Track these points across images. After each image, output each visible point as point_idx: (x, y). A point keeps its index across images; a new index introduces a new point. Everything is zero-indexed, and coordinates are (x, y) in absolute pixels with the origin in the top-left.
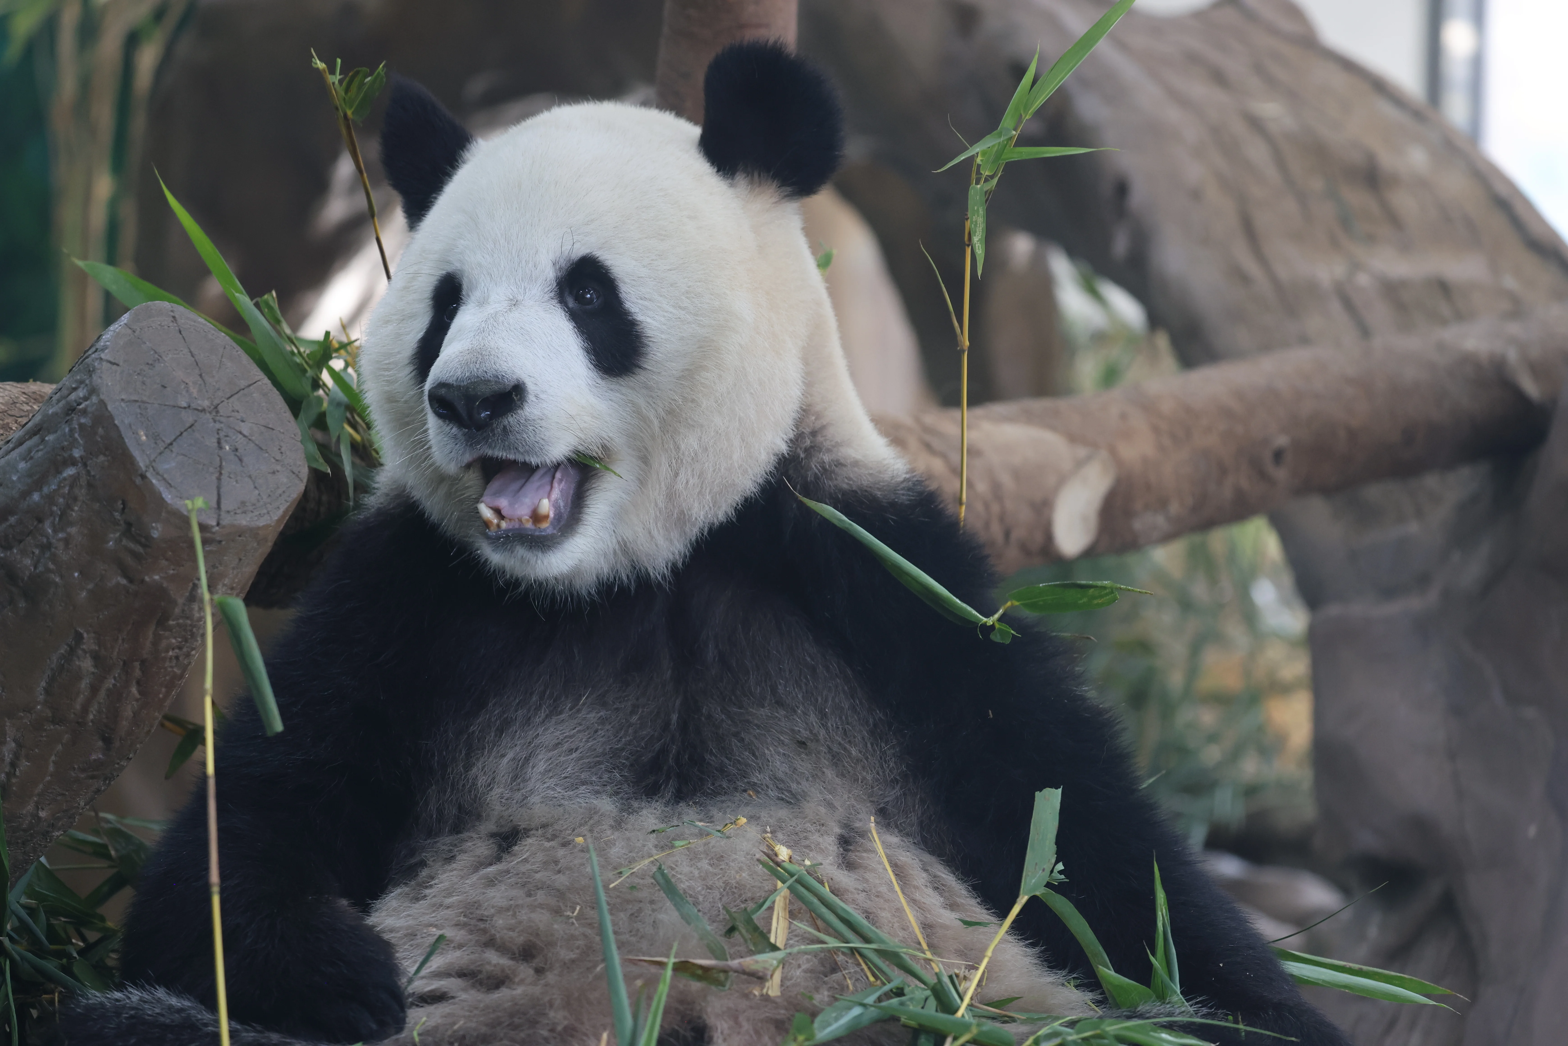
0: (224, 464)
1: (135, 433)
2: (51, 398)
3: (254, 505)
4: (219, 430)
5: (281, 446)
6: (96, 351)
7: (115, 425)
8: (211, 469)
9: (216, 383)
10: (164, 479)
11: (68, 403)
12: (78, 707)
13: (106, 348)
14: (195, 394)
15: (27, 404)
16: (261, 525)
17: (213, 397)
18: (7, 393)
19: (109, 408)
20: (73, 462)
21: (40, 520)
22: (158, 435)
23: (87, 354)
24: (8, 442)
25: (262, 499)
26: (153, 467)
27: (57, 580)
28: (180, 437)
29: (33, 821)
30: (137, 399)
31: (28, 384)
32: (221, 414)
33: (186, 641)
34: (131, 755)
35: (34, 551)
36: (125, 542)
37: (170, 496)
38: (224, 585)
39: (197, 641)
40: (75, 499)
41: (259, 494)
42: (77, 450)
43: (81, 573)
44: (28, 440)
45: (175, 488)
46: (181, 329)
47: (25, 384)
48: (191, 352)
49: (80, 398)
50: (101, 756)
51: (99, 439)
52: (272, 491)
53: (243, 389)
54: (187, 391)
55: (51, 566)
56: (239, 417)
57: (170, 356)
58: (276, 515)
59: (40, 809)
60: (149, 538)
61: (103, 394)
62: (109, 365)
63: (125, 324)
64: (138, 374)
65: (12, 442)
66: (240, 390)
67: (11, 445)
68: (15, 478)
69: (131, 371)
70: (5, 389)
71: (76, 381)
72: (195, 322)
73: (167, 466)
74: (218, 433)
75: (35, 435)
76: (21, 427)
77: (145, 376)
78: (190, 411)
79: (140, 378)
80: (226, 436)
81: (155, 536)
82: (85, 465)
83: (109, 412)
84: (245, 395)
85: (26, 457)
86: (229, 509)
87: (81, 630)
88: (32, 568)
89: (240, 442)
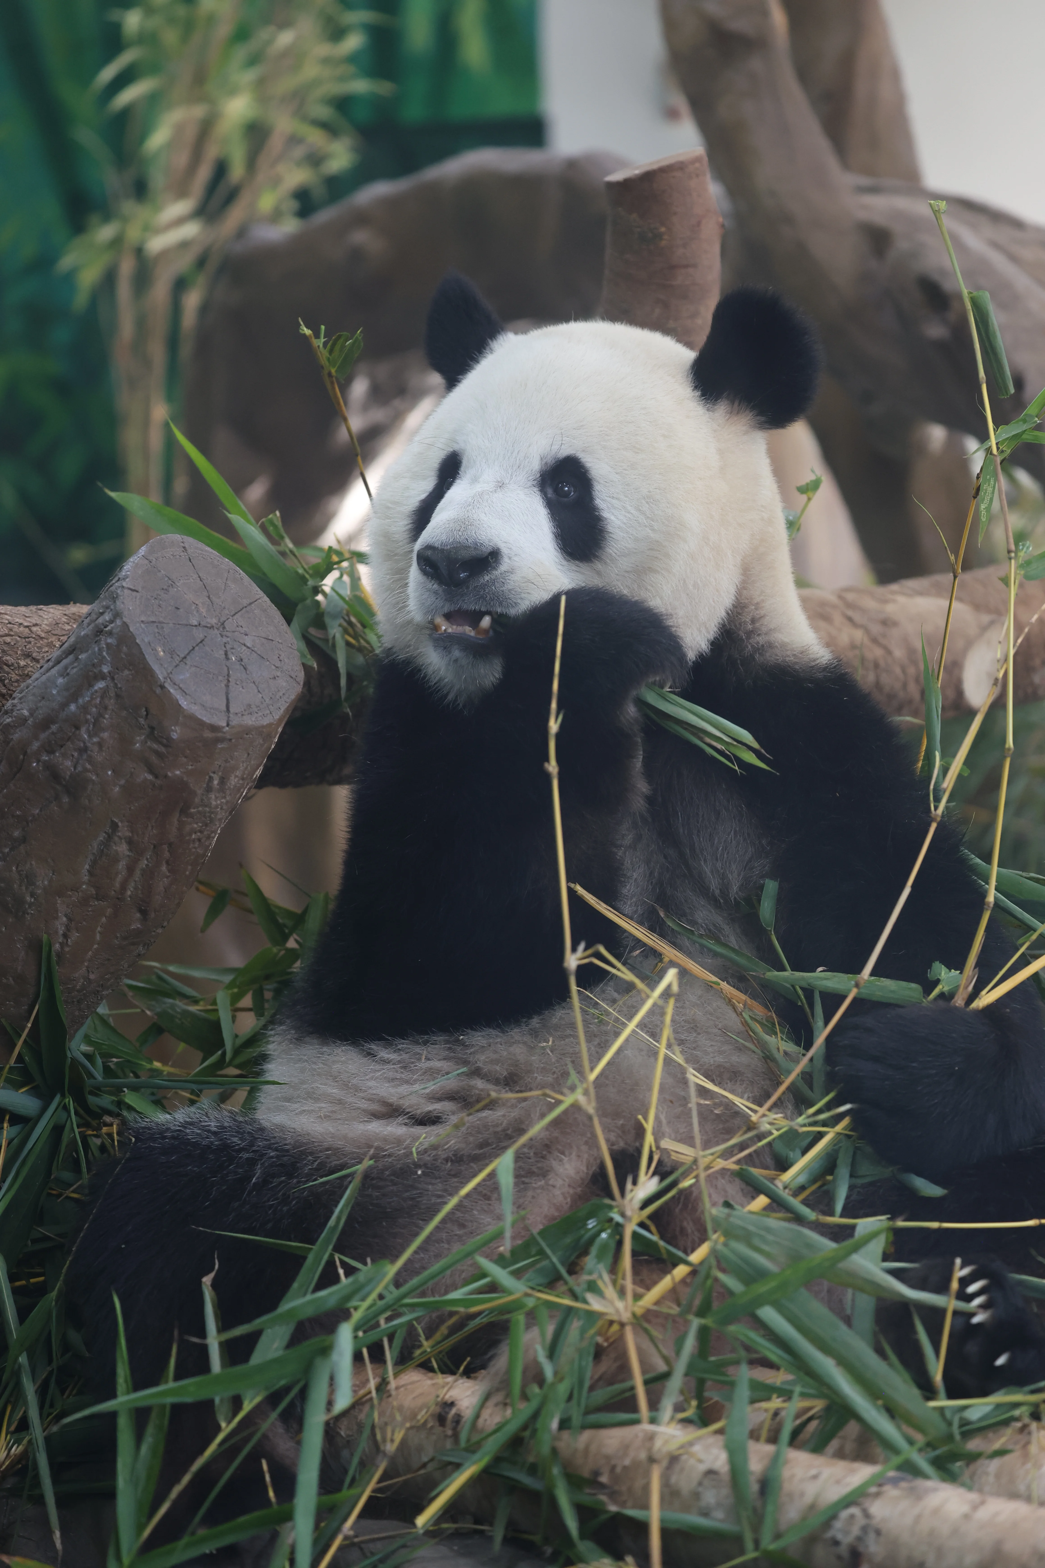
0: (231, 672)
1: (154, 650)
2: (83, 621)
3: (258, 706)
4: (226, 643)
5: (280, 655)
6: (118, 580)
7: (137, 643)
8: (220, 678)
9: (222, 603)
10: (181, 688)
11: (96, 626)
12: (117, 885)
13: (127, 577)
14: (204, 614)
15: (68, 624)
16: (265, 724)
17: (220, 615)
18: (50, 615)
19: (131, 630)
20: (103, 677)
21: (78, 728)
22: (174, 651)
23: (111, 583)
24: (48, 660)
25: (265, 701)
26: (170, 678)
27: (94, 778)
28: (192, 651)
29: (85, 983)
30: (154, 620)
31: (69, 606)
32: (228, 629)
33: (206, 825)
34: (165, 924)
35: (73, 753)
36: (149, 743)
37: (185, 703)
38: (236, 776)
40: (106, 708)
41: (262, 697)
42: (106, 666)
43: (113, 771)
44: (66, 657)
45: (190, 695)
46: (191, 557)
47: (66, 606)
48: (199, 577)
49: (107, 621)
50: (139, 926)
51: (124, 656)
52: (273, 694)
53: (246, 607)
54: (198, 611)
55: (88, 766)
56: (243, 632)
57: (182, 581)
58: (278, 715)
59: (91, 972)
60: (169, 739)
61: (126, 617)
62: (130, 591)
63: (142, 555)
64: (155, 598)
65: (52, 661)
67: (50, 664)
68: (54, 692)
69: (149, 597)
70: (49, 612)
71: (103, 607)
72: (202, 551)
73: (181, 677)
74: (225, 646)
75: (70, 654)
76: (61, 646)
77: (161, 600)
78: (200, 628)
79: (157, 601)
80: (233, 648)
81: (174, 737)
82: (113, 679)
83: (131, 632)
84: (247, 612)
85: (64, 673)
86: (237, 712)
87: (116, 820)
88: (72, 769)
89: (244, 652)
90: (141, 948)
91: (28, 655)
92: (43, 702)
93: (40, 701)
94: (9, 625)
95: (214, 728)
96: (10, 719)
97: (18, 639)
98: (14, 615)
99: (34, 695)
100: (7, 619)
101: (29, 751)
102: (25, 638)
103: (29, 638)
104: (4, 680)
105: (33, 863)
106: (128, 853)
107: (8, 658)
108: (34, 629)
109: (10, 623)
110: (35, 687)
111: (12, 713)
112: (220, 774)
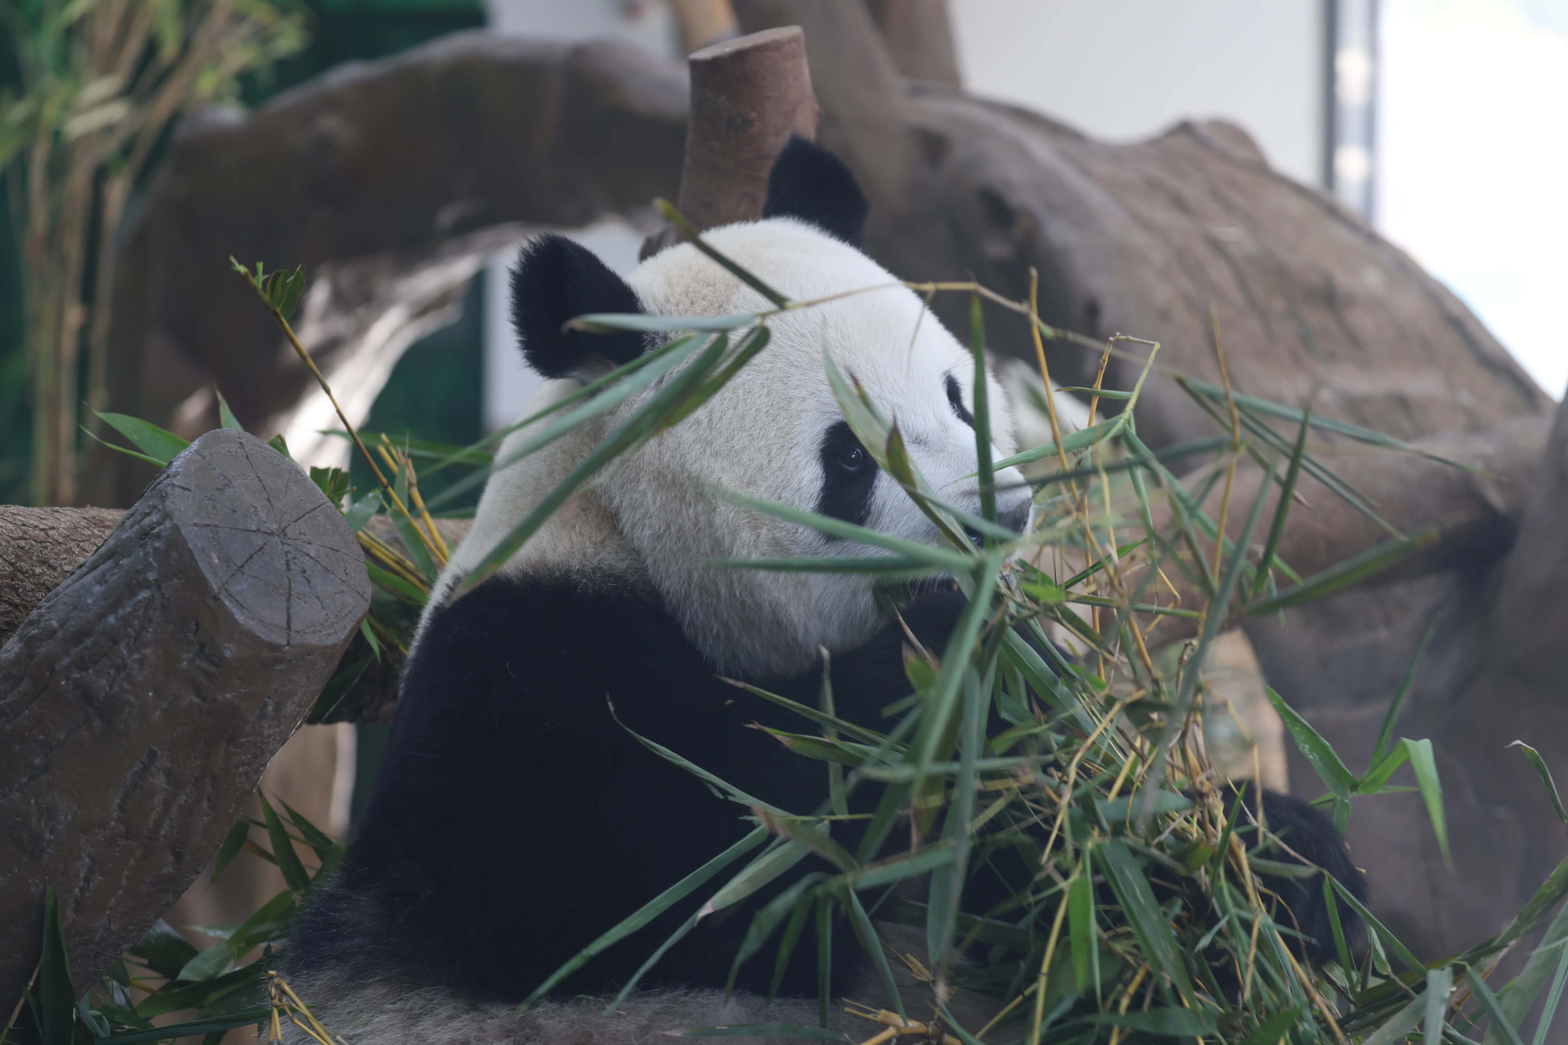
0: (293, 585)
1: (208, 556)
2: (124, 523)
3: (323, 624)
4: (287, 552)
5: (346, 568)
6: (166, 479)
7: (189, 549)
8: (281, 591)
9: (283, 507)
10: (237, 601)
11: (141, 528)
12: (151, 822)
13: (178, 474)
14: (264, 518)
15: (88, 528)
16: (330, 643)
17: (280, 520)
18: (68, 518)
19: (183, 533)
20: (147, 585)
21: (116, 642)
22: (230, 558)
23: (158, 481)
24: (81, 566)
25: (330, 619)
26: (225, 589)
27: (132, 699)
28: (250, 560)
29: (105, 934)
30: (208, 523)
31: (86, 509)
32: (289, 537)
33: (256, 757)
34: (200, 869)
35: (110, 671)
36: (198, 662)
37: (242, 618)
38: (293, 703)
39: (266, 757)
40: (150, 621)
41: (327, 614)
42: (152, 574)
43: (155, 692)
44: (102, 564)
45: (247, 609)
46: (249, 455)
47: (83, 509)
48: (258, 477)
49: (154, 523)
50: (171, 870)
51: (173, 563)
52: (338, 611)
53: (309, 513)
54: (256, 515)
55: (127, 686)
56: (306, 540)
57: (239, 481)
58: (342, 635)
59: (112, 923)
60: (221, 657)
61: (176, 519)
62: (181, 490)
63: (195, 451)
64: (210, 499)
65: (86, 566)
66: (306, 514)
67: (84, 569)
68: (90, 601)
69: (202, 497)
70: (66, 515)
71: (149, 506)
72: (261, 448)
73: (238, 588)
74: (286, 556)
75: (109, 558)
76: (96, 551)
77: (216, 501)
78: (260, 535)
79: (211, 502)
80: (295, 558)
81: (227, 656)
82: (159, 588)
83: (183, 536)
84: (311, 518)
85: (101, 581)
86: (298, 629)
87: (155, 748)
88: (108, 689)
89: (307, 563)
90: (170, 896)
91: (44, 562)
92: (76, 613)
93: (72, 611)
94: (22, 527)
95: (274, 647)
96: (36, 631)
97: (34, 543)
98: (28, 516)
99: (65, 604)
100: (20, 521)
101: (57, 667)
102: (41, 542)
103: (45, 542)
104: (18, 589)
105: (56, 795)
107: (23, 564)
108: (51, 532)
109: (24, 525)
110: (65, 594)
111: (38, 624)
112: (276, 699)
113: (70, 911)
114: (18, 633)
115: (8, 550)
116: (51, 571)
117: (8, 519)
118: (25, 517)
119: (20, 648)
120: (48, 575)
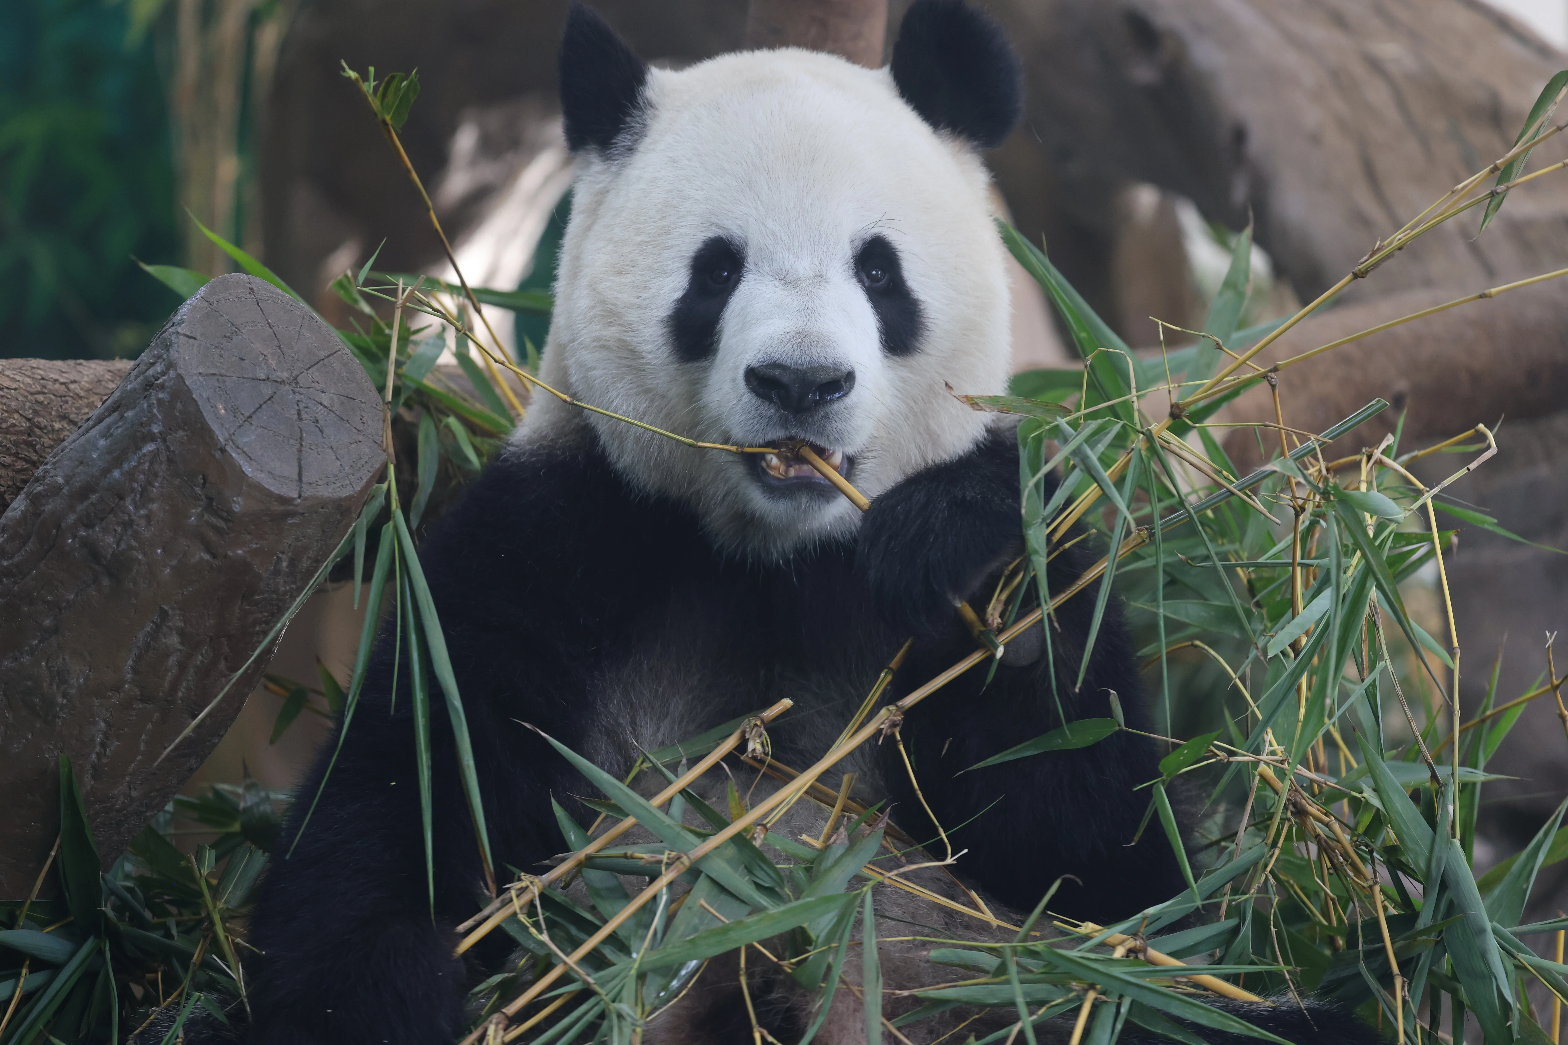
0: (304, 435)
1: (214, 407)
2: (130, 373)
3: (337, 476)
4: (298, 401)
5: (362, 416)
6: (173, 326)
7: (193, 399)
8: (292, 441)
9: (295, 354)
10: (244, 452)
11: (146, 378)
12: (166, 685)
13: (183, 322)
14: (274, 366)
15: (113, 381)
16: (344, 495)
17: (292, 368)
18: (92, 371)
19: (187, 383)
20: (152, 438)
21: (122, 498)
22: (237, 408)
23: (164, 329)
24: (88, 419)
25: (344, 470)
27: (140, 557)
28: (259, 410)
29: (126, 801)
30: (214, 372)
31: (114, 361)
32: (301, 385)
33: (273, 615)
35: (116, 528)
36: (206, 516)
37: (250, 470)
38: (309, 558)
40: (156, 475)
41: (341, 465)
42: (156, 426)
43: (164, 549)
44: (107, 417)
45: (256, 461)
46: (259, 301)
47: (111, 361)
48: (269, 323)
49: (158, 373)
51: (178, 414)
52: (354, 462)
53: (323, 360)
54: (266, 363)
55: (134, 543)
56: (319, 388)
57: (248, 328)
58: (359, 486)
59: (133, 789)
60: (230, 512)
61: (181, 368)
62: (186, 338)
63: (202, 297)
64: (216, 347)
65: (92, 420)
66: (320, 361)
67: (91, 423)
68: (95, 456)
69: (208, 345)
70: (90, 368)
71: (154, 356)
72: (272, 293)
73: (246, 440)
74: (298, 405)
75: (114, 411)
76: (103, 403)
77: (222, 349)
78: (269, 383)
79: (218, 351)
80: (307, 407)
81: (236, 510)
82: (164, 440)
83: (187, 386)
84: (325, 365)
85: (106, 435)
86: (311, 481)
87: (166, 608)
88: (115, 546)
89: (321, 413)
90: (193, 761)
92: (81, 467)
93: (78, 467)
94: (42, 381)
95: (283, 500)
96: (42, 488)
97: (53, 397)
98: (49, 369)
99: (70, 459)
100: (40, 375)
101: (63, 525)
102: (61, 397)
103: (65, 396)
104: (35, 445)
105: (67, 657)
106: (180, 647)
107: (41, 419)
108: (72, 386)
109: (43, 379)
110: (71, 449)
111: (44, 481)
112: (290, 554)
113: (88, 778)
114: (25, 490)
115: (25, 405)
116: (72, 426)
117: (26, 373)
118: (45, 371)
119: (25, 506)
120: (68, 430)
